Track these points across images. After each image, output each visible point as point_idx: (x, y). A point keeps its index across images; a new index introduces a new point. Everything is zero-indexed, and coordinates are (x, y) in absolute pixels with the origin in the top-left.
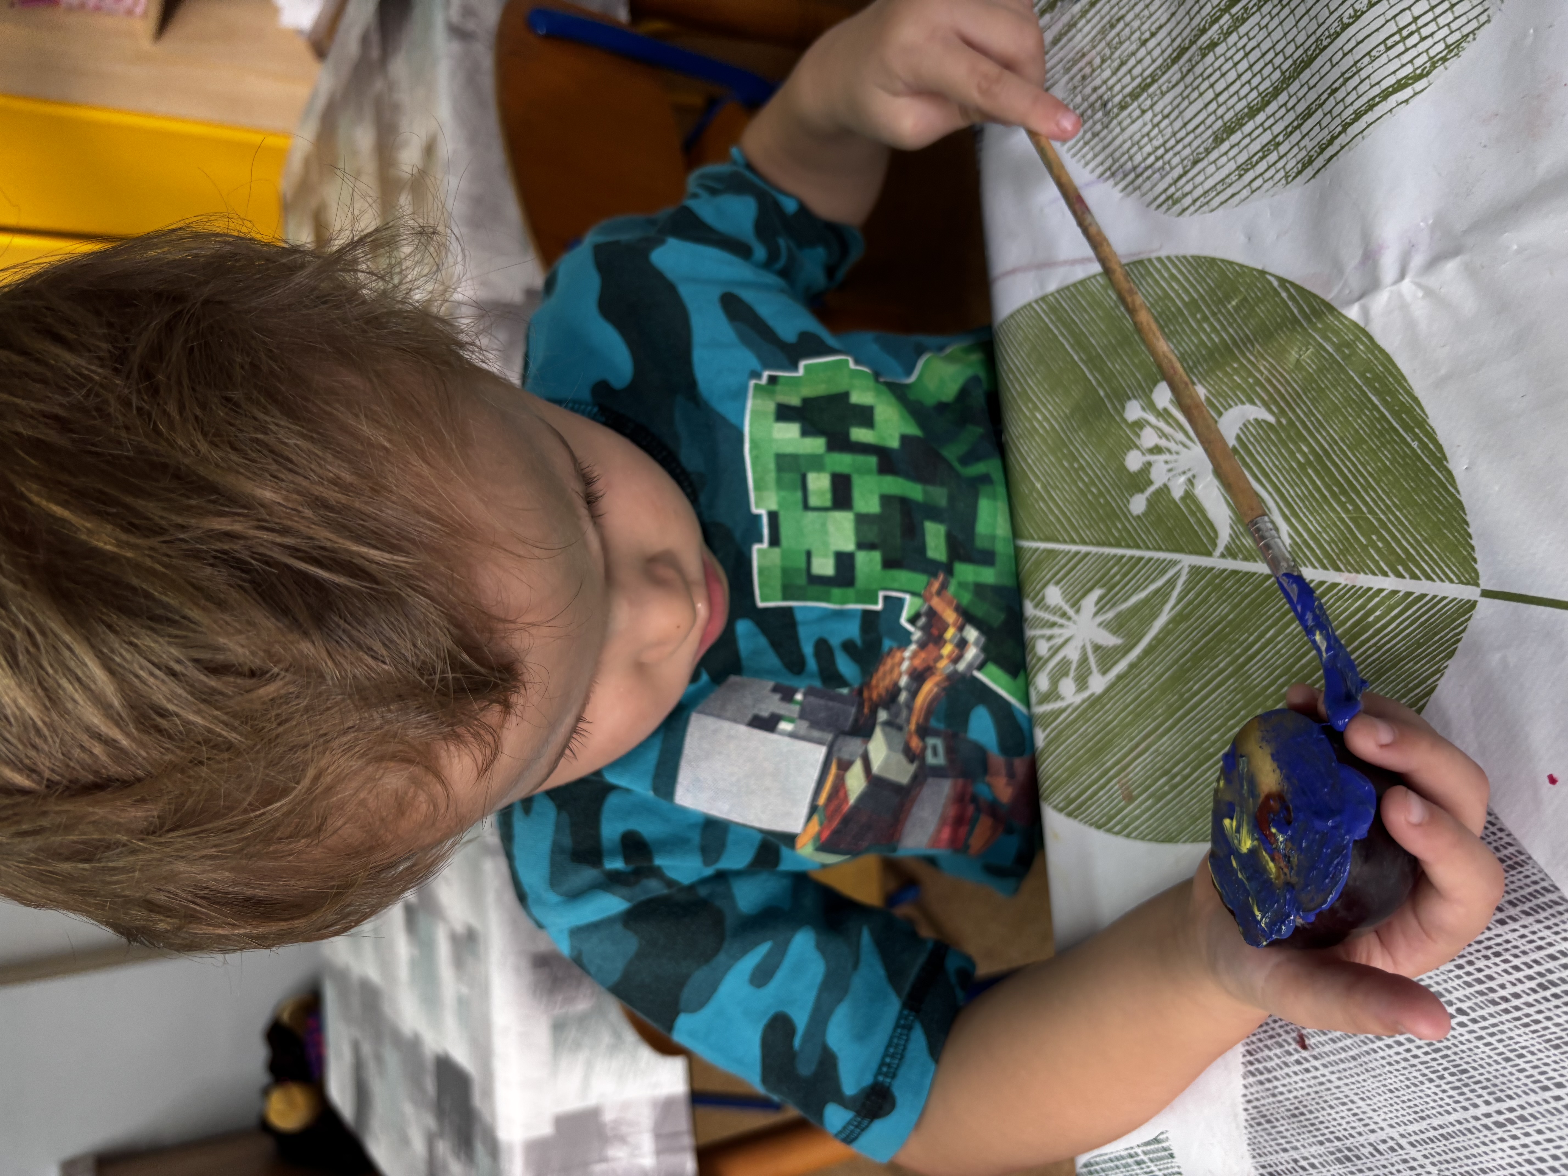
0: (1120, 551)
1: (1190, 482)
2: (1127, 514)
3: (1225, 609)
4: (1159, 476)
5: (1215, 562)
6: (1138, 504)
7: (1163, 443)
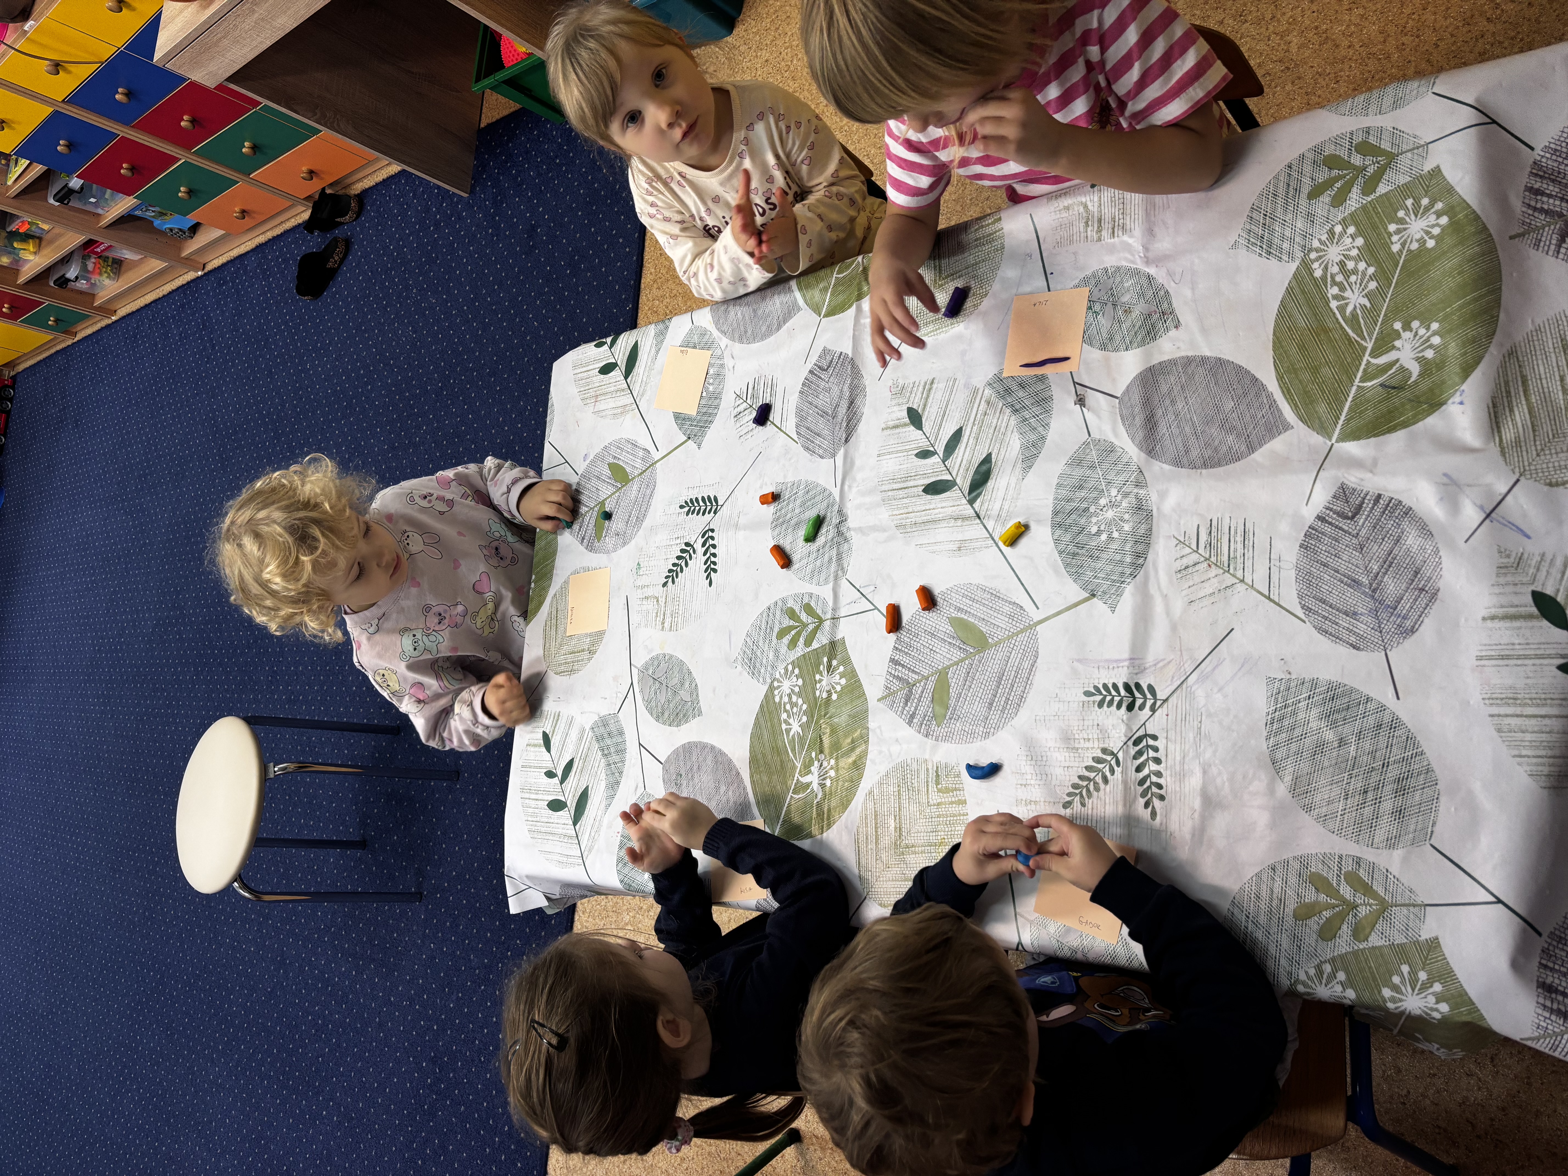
0: (1382, 316)
1: (1399, 349)
2: (1395, 320)
3: (1349, 360)
4: (1407, 335)
5: (1367, 357)
6: (1398, 326)
7: (1418, 337)
